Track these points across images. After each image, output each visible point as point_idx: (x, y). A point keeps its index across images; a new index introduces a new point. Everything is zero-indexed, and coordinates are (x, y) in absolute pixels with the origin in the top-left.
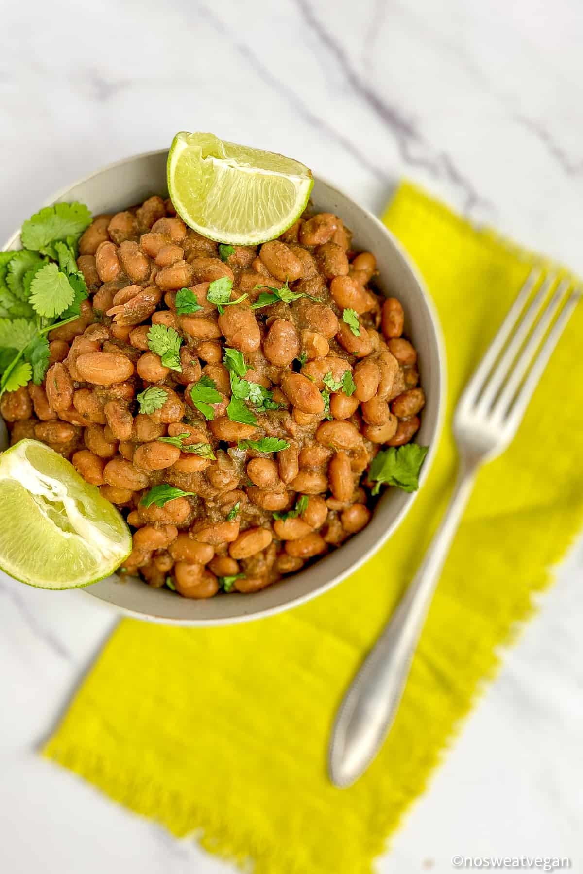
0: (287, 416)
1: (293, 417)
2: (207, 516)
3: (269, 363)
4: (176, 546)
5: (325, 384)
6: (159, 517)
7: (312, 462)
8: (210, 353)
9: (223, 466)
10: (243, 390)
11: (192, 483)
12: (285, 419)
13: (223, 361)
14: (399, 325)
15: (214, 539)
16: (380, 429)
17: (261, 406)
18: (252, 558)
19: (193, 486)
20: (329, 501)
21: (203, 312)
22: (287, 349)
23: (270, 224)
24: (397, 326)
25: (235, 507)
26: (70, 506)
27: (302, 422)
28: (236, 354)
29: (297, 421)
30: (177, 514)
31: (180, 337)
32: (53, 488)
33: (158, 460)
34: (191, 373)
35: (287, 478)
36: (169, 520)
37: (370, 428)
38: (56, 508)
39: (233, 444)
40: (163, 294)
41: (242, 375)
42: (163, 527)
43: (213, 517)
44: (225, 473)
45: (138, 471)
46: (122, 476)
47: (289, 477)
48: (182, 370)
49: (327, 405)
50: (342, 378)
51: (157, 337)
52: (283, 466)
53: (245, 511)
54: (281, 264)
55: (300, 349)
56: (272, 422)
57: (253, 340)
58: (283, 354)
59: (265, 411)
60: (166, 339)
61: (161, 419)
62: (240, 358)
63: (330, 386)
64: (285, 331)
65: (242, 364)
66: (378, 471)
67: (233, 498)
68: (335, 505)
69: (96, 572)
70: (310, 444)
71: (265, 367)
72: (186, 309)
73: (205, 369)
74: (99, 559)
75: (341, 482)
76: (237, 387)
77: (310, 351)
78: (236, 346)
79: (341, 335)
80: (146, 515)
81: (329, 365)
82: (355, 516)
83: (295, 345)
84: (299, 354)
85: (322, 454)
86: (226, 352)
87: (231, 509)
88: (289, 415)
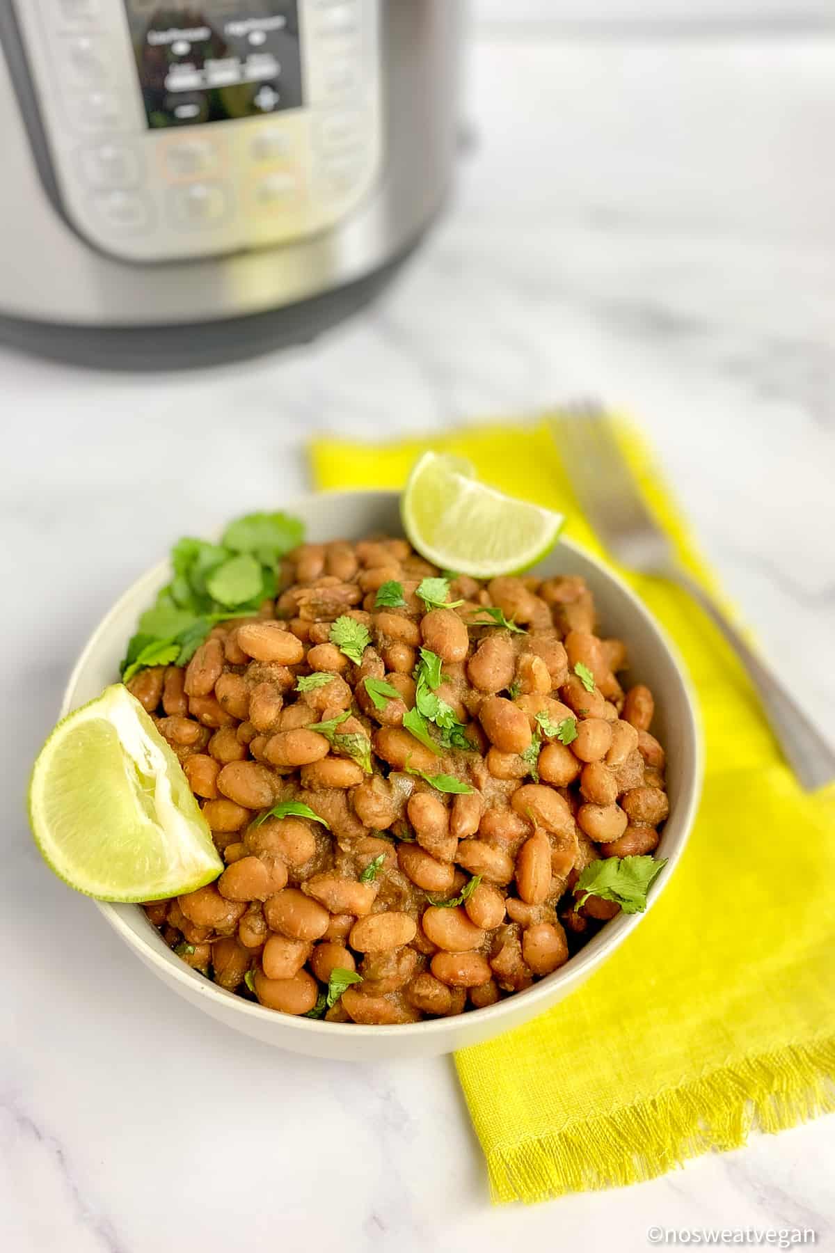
0: (478, 758)
1: (486, 761)
2: (335, 867)
3: (471, 685)
4: (277, 901)
5: (538, 721)
6: (270, 844)
7: (500, 831)
8: (401, 656)
9: (377, 788)
10: (431, 706)
11: (330, 807)
12: (475, 761)
13: (414, 670)
14: (647, 715)
15: (335, 896)
16: (601, 813)
17: (447, 740)
18: (380, 953)
19: (330, 810)
20: (510, 900)
21: (406, 611)
22: (498, 668)
23: (507, 556)
24: (644, 715)
25: (378, 859)
26: (164, 789)
27: (496, 769)
28: (433, 658)
29: (491, 769)
30: (296, 846)
31: (370, 636)
32: (153, 755)
33: (297, 746)
34: (371, 667)
35: (460, 826)
36: (282, 854)
37: (587, 806)
38: (146, 783)
39: (399, 768)
40: (364, 595)
41: (434, 687)
42: (270, 861)
43: (343, 868)
44: (378, 798)
45: (265, 777)
46: (241, 779)
47: (463, 828)
48: (362, 663)
49: (535, 756)
50: (561, 725)
51: (343, 628)
52: (458, 810)
53: (388, 876)
54: (510, 597)
55: (515, 676)
56: (456, 763)
57: (459, 648)
58: (491, 672)
59: (451, 749)
60: (352, 631)
61: (318, 700)
62: (437, 664)
63: (543, 726)
64: (500, 650)
65: (436, 674)
66: (591, 880)
67: (377, 848)
68: (519, 910)
69: (162, 883)
70: (501, 807)
71: (464, 691)
72: (388, 600)
73: (389, 676)
74: (172, 866)
75: (534, 865)
76: (423, 699)
77: (527, 681)
78: (435, 650)
79: (568, 687)
80: (254, 838)
81: (548, 704)
82: (546, 939)
83: (509, 669)
84: (511, 685)
85: (514, 827)
86: (421, 652)
87: (371, 861)
88: (481, 757)
